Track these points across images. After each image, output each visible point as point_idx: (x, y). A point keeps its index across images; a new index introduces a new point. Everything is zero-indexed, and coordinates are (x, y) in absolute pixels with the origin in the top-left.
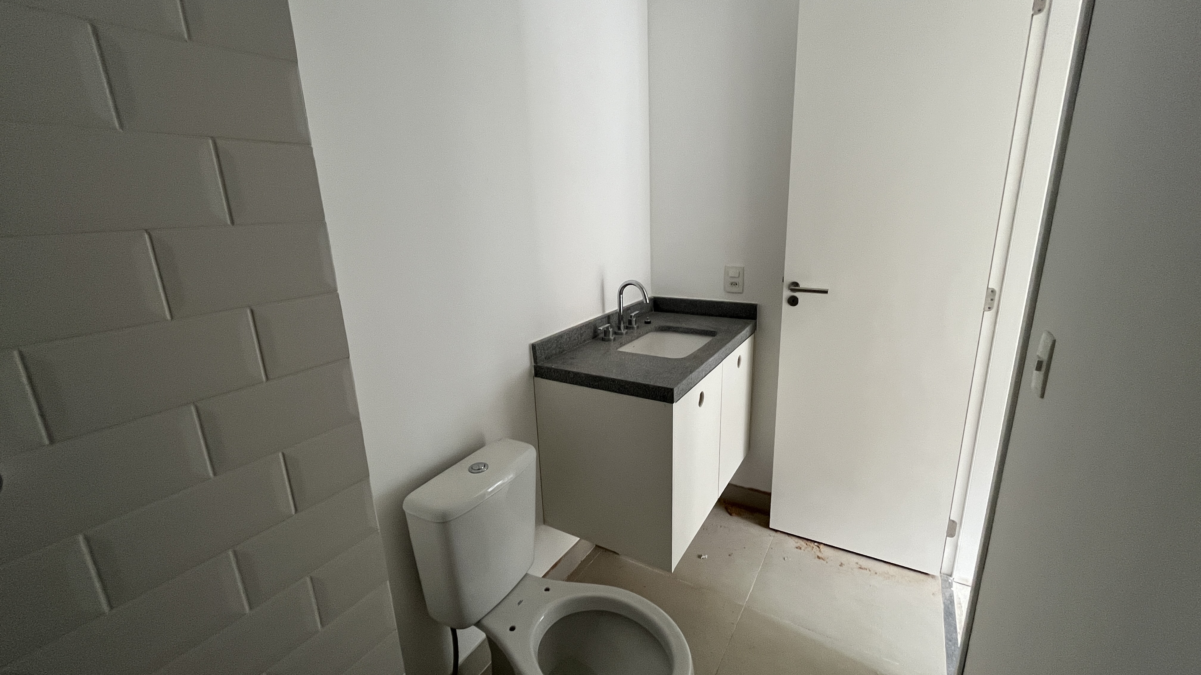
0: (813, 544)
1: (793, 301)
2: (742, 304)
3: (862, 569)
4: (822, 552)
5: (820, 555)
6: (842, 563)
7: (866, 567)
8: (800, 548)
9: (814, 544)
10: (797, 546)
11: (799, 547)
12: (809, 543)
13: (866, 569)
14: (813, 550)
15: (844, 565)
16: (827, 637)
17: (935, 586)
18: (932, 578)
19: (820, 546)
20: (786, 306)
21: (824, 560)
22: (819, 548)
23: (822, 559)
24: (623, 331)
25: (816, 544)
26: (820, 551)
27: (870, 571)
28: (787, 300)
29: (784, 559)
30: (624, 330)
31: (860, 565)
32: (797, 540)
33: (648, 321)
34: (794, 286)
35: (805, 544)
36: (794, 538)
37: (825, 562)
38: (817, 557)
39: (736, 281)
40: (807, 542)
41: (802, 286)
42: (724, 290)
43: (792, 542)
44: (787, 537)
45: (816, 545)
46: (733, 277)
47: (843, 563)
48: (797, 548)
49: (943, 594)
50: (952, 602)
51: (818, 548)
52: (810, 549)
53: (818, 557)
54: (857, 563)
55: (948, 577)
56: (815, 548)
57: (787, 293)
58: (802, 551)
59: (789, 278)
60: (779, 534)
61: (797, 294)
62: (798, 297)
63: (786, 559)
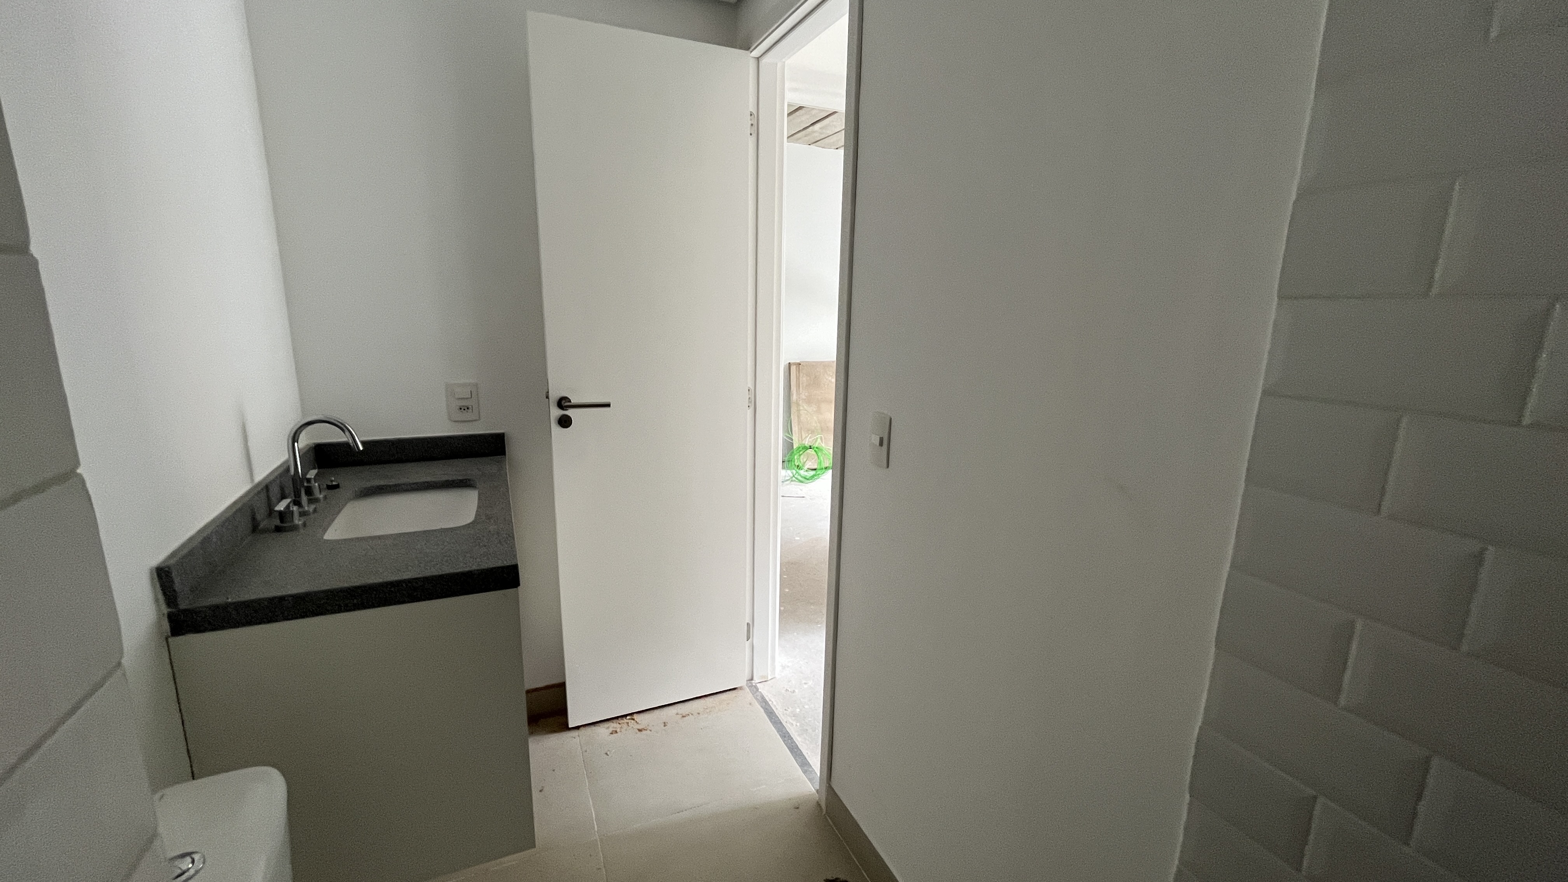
0: (625, 720)
1: (565, 422)
2: (480, 435)
3: (685, 716)
4: (640, 723)
5: (640, 727)
6: (664, 723)
7: (687, 713)
8: (616, 732)
9: (626, 718)
10: (610, 732)
11: (613, 731)
12: (620, 721)
13: (689, 715)
14: (628, 725)
15: (667, 723)
16: (698, 807)
17: (747, 695)
18: (741, 689)
19: (634, 718)
20: (556, 430)
21: (646, 730)
22: (633, 719)
23: (644, 730)
24: (306, 508)
25: (628, 717)
26: (638, 723)
27: (692, 714)
28: (557, 424)
29: (606, 754)
30: (308, 506)
31: (681, 714)
32: (606, 725)
33: (334, 483)
34: (563, 403)
35: (618, 724)
36: (602, 725)
37: (648, 732)
38: (637, 731)
39: (467, 405)
40: (618, 721)
41: (574, 401)
42: (450, 419)
43: (602, 731)
44: (593, 728)
45: (629, 719)
46: (462, 399)
47: (666, 721)
48: (612, 733)
49: (756, 699)
50: (766, 702)
51: (632, 721)
52: (625, 726)
53: (640, 730)
54: (677, 714)
55: (751, 681)
56: (630, 723)
57: (556, 413)
58: (619, 734)
59: (555, 394)
60: (582, 730)
61: (570, 412)
62: (569, 415)
63: (608, 753)
